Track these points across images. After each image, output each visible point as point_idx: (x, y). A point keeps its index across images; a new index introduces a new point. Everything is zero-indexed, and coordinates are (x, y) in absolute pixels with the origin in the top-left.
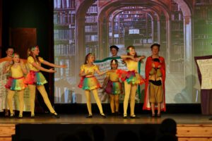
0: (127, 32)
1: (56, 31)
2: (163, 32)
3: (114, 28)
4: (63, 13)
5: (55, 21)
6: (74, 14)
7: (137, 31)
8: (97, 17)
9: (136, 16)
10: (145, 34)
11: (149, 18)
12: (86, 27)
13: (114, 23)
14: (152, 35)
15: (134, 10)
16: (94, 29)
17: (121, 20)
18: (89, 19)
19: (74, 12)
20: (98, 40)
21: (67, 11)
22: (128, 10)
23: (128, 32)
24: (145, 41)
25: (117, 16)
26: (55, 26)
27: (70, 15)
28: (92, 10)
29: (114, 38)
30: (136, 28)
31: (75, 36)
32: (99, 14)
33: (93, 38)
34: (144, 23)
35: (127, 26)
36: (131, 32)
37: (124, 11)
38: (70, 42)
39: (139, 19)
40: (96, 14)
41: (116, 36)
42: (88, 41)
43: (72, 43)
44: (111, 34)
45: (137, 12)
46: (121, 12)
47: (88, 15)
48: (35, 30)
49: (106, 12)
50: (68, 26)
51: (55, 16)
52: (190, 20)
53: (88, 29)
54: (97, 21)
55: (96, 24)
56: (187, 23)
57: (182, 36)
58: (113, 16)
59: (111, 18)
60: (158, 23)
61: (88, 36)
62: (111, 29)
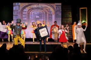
0: (35, 17)
1: (14, 17)
2: (46, 17)
6: (19, 11)
7: (38, 17)
10: (41, 18)
11: (42, 13)
13: (31, 14)
14: (43, 18)
17: (34, 13)
18: (24, 13)
21: (17, 10)
22: (36, 11)
24: (41, 20)
26: (13, 15)
28: (25, 10)
33: (25, 19)
34: (40, 14)
40: (26, 12)
41: (32, 18)
42: (23, 19)
44: (30, 18)
45: (38, 11)
46: (34, 11)
49: (29, 11)
50: (18, 15)
51: (14, 12)
52: (54, 14)
53: (24, 16)
54: (26, 14)
57: (52, 18)
58: (31, 12)
60: (45, 14)
62: (31, 16)
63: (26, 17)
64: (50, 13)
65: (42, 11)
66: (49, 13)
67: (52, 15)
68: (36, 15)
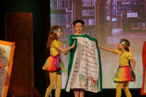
0: (125, 16)
1: (52, 16)
3: (111, 12)
5: (52, 5)
7: (135, 15)
12: (83, 11)
13: (112, 6)
16: (91, 13)
17: (119, 3)
20: (95, 24)
24: (143, 24)
26: (51, 10)
29: (111, 22)
30: (134, 11)
33: (90, 22)
34: (142, 6)
35: (124, 10)
36: (129, 15)
38: (67, 26)
39: (138, 2)
41: (114, 20)
43: (69, 28)
44: (108, 18)
48: (31, 14)
50: (65, 10)
53: (85, 13)
54: (94, 4)
55: (93, 8)
59: (109, 2)
61: (86, 20)
62: (109, 12)
63: (93, 18)
68: (126, 10)
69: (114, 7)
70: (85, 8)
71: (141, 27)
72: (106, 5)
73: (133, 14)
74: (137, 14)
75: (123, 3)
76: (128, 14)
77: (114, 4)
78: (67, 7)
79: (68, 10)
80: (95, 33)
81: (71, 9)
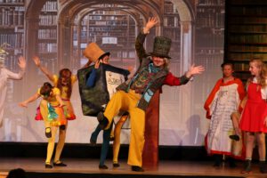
3: (80, 34)
4: (7, 10)
6: (23, 12)
7: (113, 41)
8: (57, 17)
9: (113, 18)
10: (125, 44)
11: (132, 23)
12: (40, 31)
13: (81, 27)
15: (110, 9)
16: (51, 35)
17: (92, 23)
18: (44, 20)
19: (22, 9)
20: (56, 51)
21: (13, 7)
22: (102, 9)
23: (101, 41)
24: (125, 55)
25: (86, 17)
27: (17, 12)
28: (49, 7)
29: (80, 49)
30: (112, 35)
31: (23, 44)
32: (59, 13)
33: (50, 48)
34: (124, 29)
35: (99, 32)
36: (106, 40)
37: (96, 10)
38: (16, 52)
39: (118, 23)
40: (55, 13)
41: (84, 46)
42: (42, 51)
43: (19, 55)
44: (76, 43)
45: (115, 13)
46: (91, 12)
47: (43, 14)
49: (70, 11)
50: (14, 29)
52: (190, 27)
53: (42, 34)
54: (56, 23)
55: (55, 27)
56: (186, 31)
58: (79, 17)
59: (77, 20)
61: (43, 45)
62: (77, 35)
64: (171, 22)
65: (133, 11)
66: (166, 21)
67: (178, 31)
68: (101, 33)
69: (84, 28)
70: (42, 27)
71: (122, 58)
72: (74, 25)
73: (111, 39)
74: (116, 39)
75: (97, 23)
76: (104, 39)
77: (85, 24)
78: (17, 24)
79: (19, 28)
80: (56, 64)
81: (22, 28)
